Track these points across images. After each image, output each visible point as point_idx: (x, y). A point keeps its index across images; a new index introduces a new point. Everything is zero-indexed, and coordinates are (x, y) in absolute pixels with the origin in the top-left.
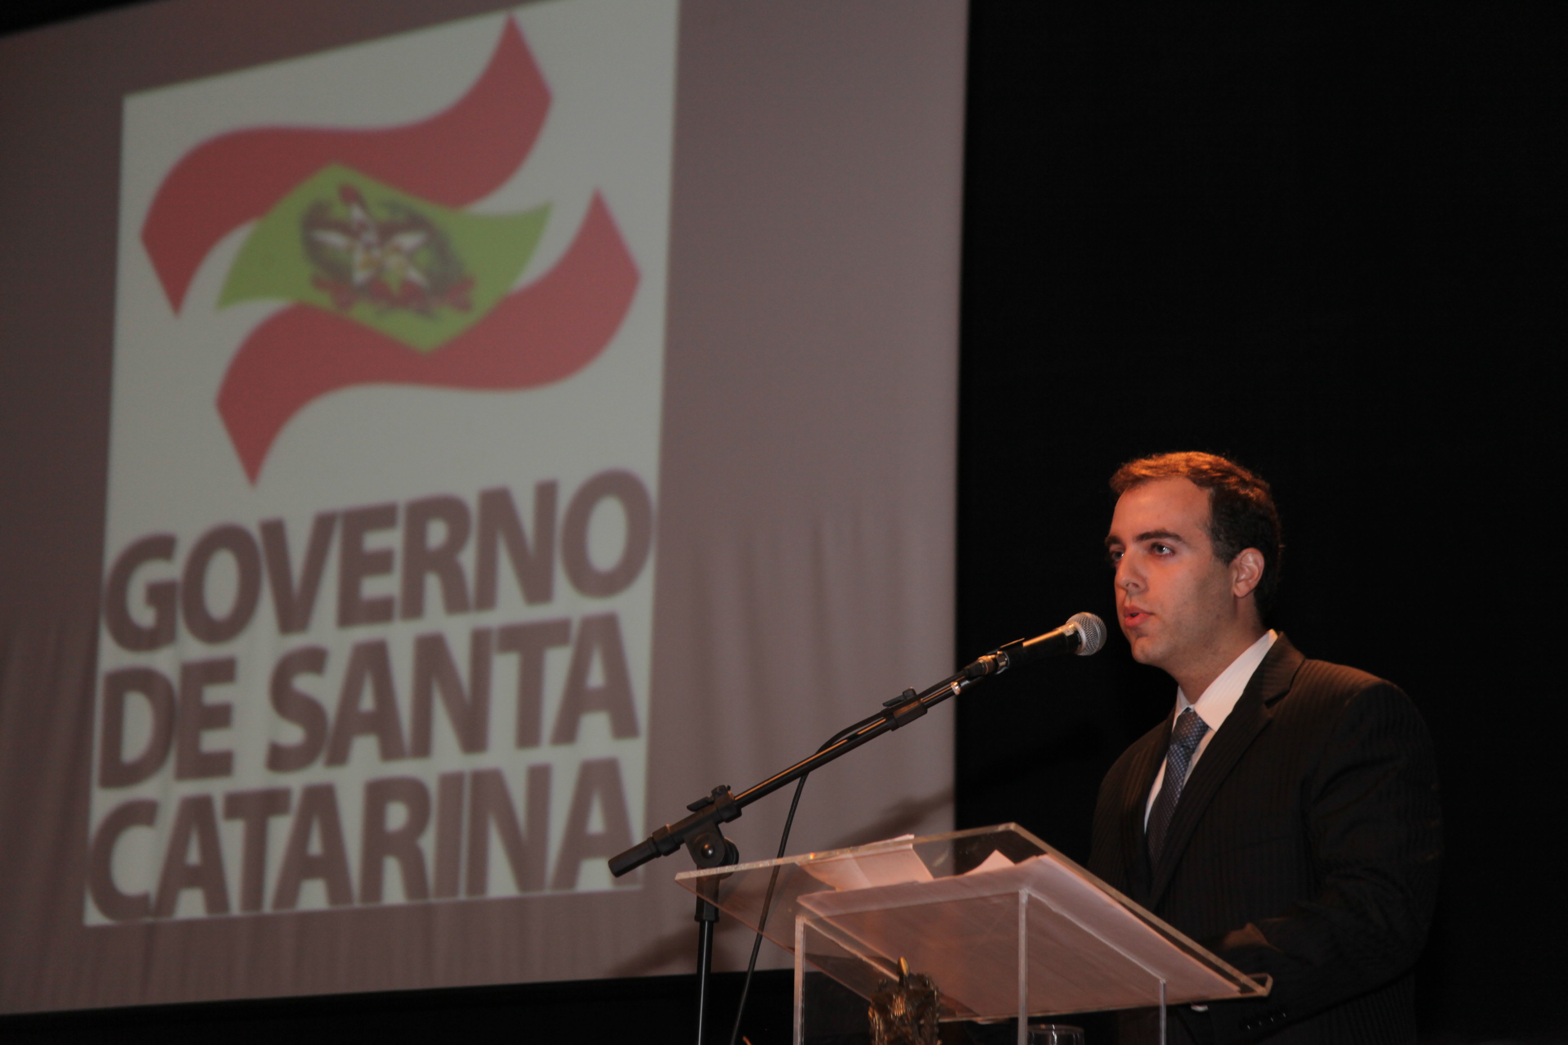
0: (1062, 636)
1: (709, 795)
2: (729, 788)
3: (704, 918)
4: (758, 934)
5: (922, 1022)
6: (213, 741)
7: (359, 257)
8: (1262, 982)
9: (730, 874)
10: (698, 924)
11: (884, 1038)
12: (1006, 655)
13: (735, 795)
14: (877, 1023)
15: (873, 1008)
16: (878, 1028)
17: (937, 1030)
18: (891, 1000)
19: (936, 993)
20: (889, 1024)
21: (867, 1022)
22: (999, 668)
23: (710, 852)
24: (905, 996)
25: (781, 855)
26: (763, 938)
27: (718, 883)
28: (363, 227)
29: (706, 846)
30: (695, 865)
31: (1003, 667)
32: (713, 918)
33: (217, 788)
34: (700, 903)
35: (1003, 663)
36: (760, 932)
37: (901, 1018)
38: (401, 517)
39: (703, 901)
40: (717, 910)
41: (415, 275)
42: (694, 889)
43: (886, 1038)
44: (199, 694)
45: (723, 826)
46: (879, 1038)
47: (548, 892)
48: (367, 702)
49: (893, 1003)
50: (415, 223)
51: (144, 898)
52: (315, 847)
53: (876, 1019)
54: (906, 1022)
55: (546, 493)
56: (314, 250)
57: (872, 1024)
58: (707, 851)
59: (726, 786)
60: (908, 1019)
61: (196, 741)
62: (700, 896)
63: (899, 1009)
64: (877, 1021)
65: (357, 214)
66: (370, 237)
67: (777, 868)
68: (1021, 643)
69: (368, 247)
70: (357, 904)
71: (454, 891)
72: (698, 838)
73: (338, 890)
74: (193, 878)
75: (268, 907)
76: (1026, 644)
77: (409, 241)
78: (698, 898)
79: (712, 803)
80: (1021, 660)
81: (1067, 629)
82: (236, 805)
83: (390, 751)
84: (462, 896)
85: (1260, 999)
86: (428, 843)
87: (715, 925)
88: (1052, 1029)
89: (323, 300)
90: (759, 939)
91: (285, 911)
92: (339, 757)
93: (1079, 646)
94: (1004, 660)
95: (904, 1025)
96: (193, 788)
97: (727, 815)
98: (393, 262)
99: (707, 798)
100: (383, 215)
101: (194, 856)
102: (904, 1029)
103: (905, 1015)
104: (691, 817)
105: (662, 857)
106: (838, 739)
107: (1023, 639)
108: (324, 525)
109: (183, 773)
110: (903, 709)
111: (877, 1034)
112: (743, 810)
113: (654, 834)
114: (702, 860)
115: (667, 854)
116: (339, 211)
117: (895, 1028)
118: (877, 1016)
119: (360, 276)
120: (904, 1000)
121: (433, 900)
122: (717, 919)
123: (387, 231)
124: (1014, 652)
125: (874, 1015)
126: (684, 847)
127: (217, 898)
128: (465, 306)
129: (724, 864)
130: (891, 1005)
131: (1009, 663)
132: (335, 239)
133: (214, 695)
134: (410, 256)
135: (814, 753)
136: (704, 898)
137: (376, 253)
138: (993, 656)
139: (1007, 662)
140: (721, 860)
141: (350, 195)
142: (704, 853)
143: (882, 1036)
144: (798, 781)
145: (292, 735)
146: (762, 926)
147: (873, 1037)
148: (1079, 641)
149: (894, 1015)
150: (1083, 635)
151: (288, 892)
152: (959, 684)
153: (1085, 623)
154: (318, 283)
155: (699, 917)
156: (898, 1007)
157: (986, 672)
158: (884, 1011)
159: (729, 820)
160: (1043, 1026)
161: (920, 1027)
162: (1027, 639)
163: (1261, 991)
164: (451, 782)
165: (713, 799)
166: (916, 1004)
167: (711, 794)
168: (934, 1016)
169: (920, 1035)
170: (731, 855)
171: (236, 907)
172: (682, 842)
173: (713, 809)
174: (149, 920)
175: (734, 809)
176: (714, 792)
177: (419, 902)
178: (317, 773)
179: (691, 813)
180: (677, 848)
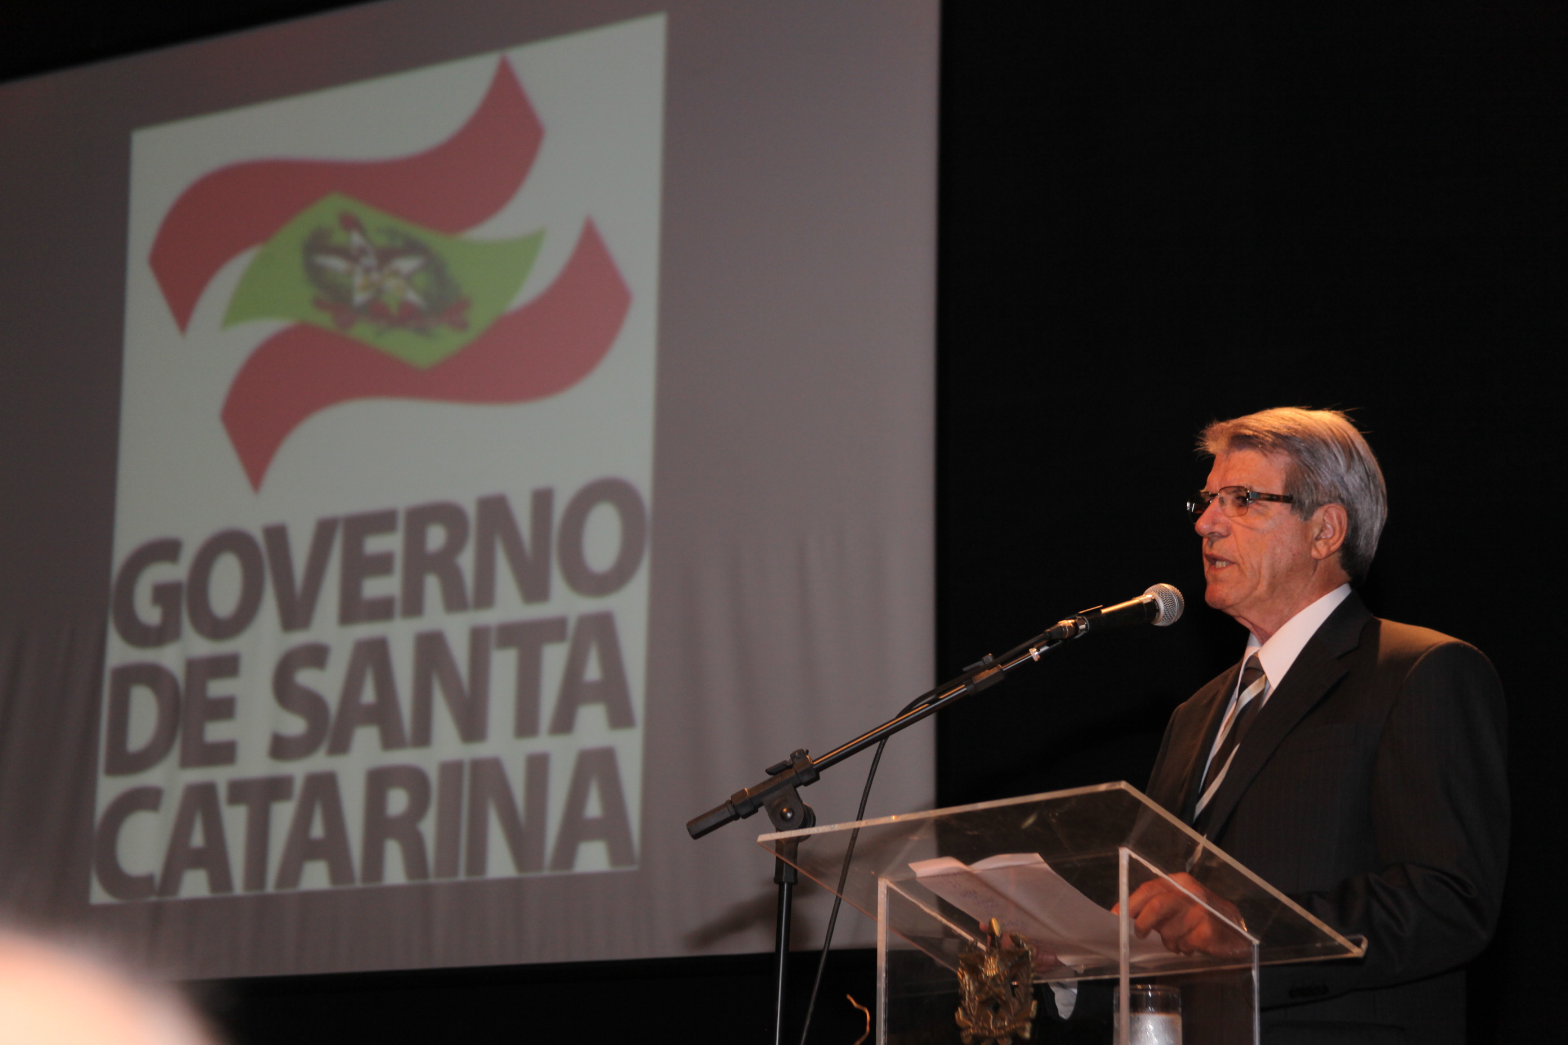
0: (1140, 605)
1: (788, 758)
2: (807, 752)
3: (784, 880)
4: (837, 897)
5: (1015, 983)
6: (216, 732)
7: (358, 280)
8: (1358, 943)
9: (808, 837)
10: (777, 887)
11: (975, 999)
12: (1085, 618)
13: (814, 759)
14: (967, 983)
15: (963, 969)
16: (968, 988)
17: (1032, 990)
18: (982, 961)
19: (1030, 953)
20: (981, 985)
21: (956, 983)
22: (1079, 632)
23: (789, 815)
24: (997, 956)
25: (860, 817)
26: (842, 901)
27: (797, 845)
28: (362, 252)
29: (785, 810)
30: (774, 828)
31: (1083, 630)
32: (792, 880)
33: (220, 776)
34: (779, 863)
35: (1082, 627)
36: (839, 895)
37: (994, 978)
38: (401, 522)
39: (783, 862)
40: (796, 871)
41: (413, 297)
42: (774, 851)
43: (977, 998)
44: (203, 689)
45: (801, 790)
46: (969, 998)
47: (546, 873)
48: (369, 695)
49: (985, 964)
50: (412, 248)
51: (149, 879)
52: (317, 830)
53: (966, 979)
54: (999, 982)
55: (542, 500)
56: (315, 274)
57: (962, 985)
58: (786, 814)
59: (805, 750)
60: (1000, 979)
61: (201, 732)
62: (779, 856)
63: (991, 968)
64: (967, 981)
65: (356, 239)
66: (370, 261)
67: (856, 831)
68: (1099, 610)
69: (367, 271)
70: (358, 884)
71: (454, 872)
72: (776, 802)
73: (340, 870)
74: (198, 859)
75: (270, 887)
76: (1104, 611)
77: (407, 265)
78: (777, 858)
79: (790, 767)
80: (1100, 625)
81: (1146, 597)
82: (239, 791)
83: (391, 740)
84: (462, 877)
85: (1355, 961)
86: (428, 827)
87: (794, 887)
88: (1148, 989)
89: (324, 320)
90: (838, 902)
91: (288, 891)
92: (340, 746)
93: (1157, 614)
94: (1084, 624)
95: (997, 985)
96: (197, 775)
97: (806, 778)
98: (392, 284)
99: (785, 761)
100: (381, 241)
101: (197, 839)
102: (996, 990)
103: (998, 975)
104: (770, 780)
105: (741, 819)
106: (916, 705)
107: (1101, 606)
108: (325, 530)
109: (187, 762)
110: (982, 674)
111: (967, 994)
112: (821, 774)
113: (732, 797)
114: (781, 823)
115: (745, 817)
116: (339, 237)
117: (987, 988)
118: (967, 977)
119: (360, 297)
120: (997, 960)
121: (433, 880)
122: (796, 881)
123: (386, 256)
124: (1095, 618)
125: (963, 976)
126: (762, 810)
127: (220, 878)
128: (462, 326)
129: (804, 826)
130: (983, 966)
131: (1089, 626)
132: (336, 264)
133: (218, 688)
134: (409, 278)
135: (894, 717)
136: (783, 859)
137: (375, 276)
138: (1073, 621)
139: (1087, 625)
140: (800, 824)
141: (349, 223)
142: (783, 816)
143: (973, 997)
144: (878, 744)
145: (295, 725)
146: (841, 889)
147: (963, 998)
148: (1157, 608)
149: (986, 975)
150: (1162, 605)
151: (290, 872)
152: (1038, 650)
153: (1162, 594)
154: (319, 304)
155: (778, 880)
156: (990, 967)
157: (1066, 635)
158: (975, 971)
159: (806, 784)
160: (1139, 987)
161: (1013, 987)
162: (1105, 607)
163: (1357, 952)
164: (451, 770)
165: (792, 763)
166: (1010, 964)
167: (790, 758)
168: (1028, 976)
169: (1014, 995)
170: (808, 819)
171: (239, 887)
172: (761, 805)
173: (792, 773)
174: (153, 899)
175: (813, 774)
176: (793, 756)
177: (417, 882)
178: (319, 762)
179: (769, 777)
180: (755, 811)
